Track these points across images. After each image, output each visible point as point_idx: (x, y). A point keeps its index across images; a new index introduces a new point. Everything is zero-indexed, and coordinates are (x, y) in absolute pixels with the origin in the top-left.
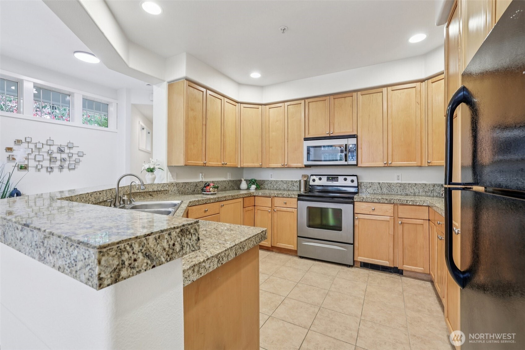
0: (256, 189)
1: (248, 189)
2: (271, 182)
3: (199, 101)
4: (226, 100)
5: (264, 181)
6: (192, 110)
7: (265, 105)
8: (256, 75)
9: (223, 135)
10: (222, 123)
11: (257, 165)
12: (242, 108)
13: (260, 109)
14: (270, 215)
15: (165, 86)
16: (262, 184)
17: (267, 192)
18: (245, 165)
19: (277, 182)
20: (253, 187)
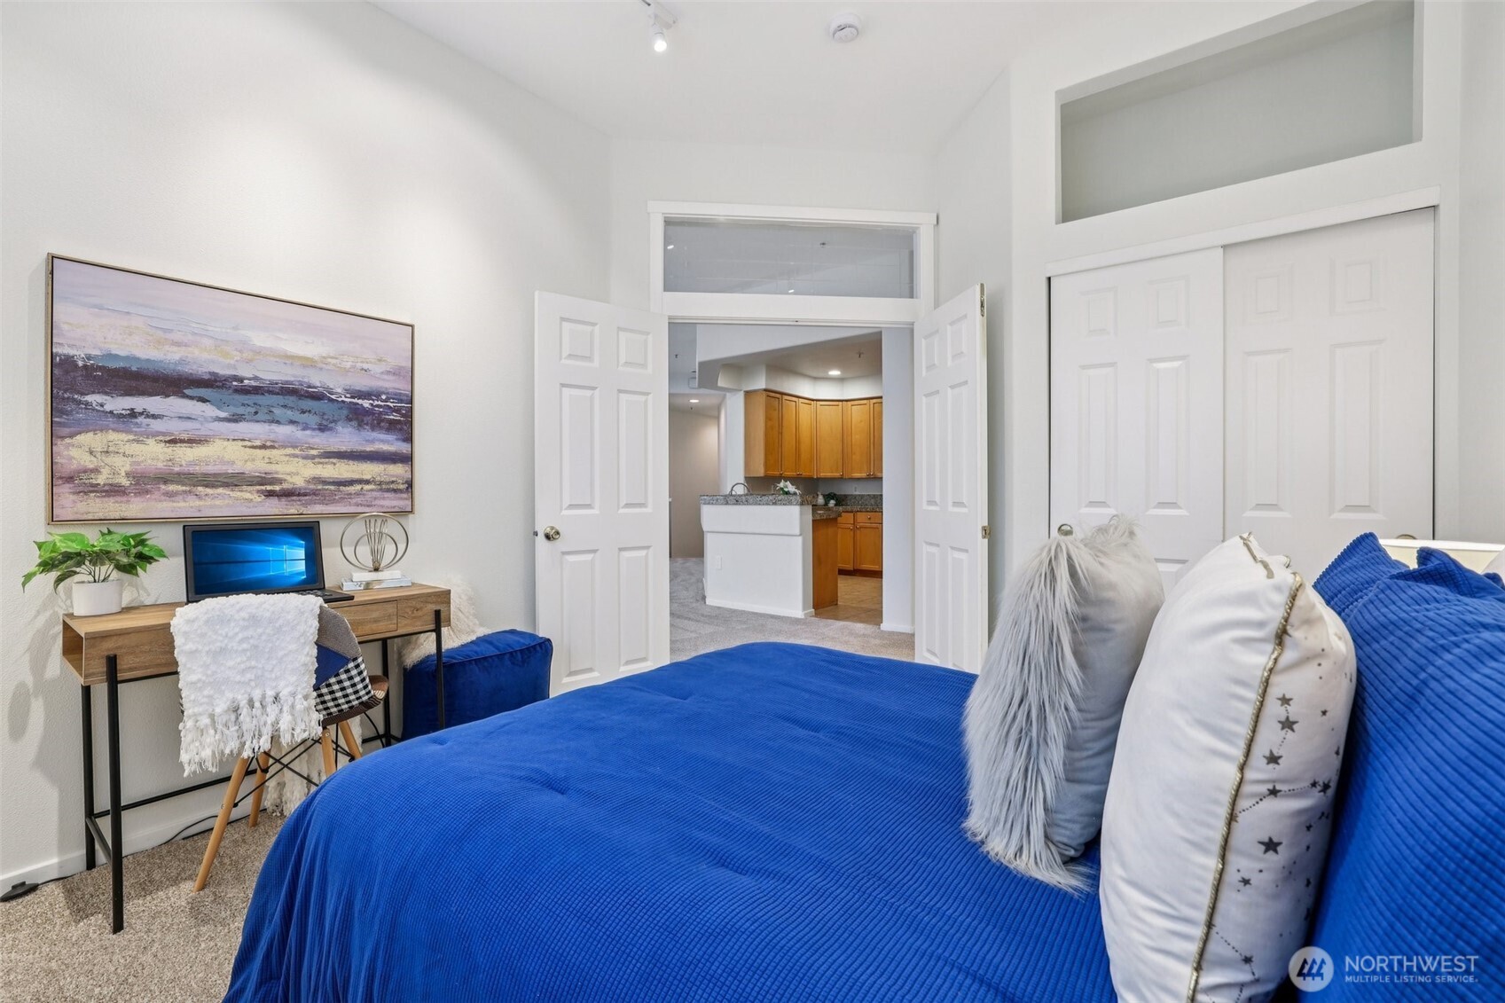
0: (836, 505)
1: (826, 504)
2: (855, 497)
3: (775, 410)
4: (801, 400)
5: (846, 496)
6: (770, 420)
7: (847, 401)
8: (835, 373)
9: (798, 441)
10: (797, 428)
11: (837, 475)
12: (818, 406)
13: (840, 406)
14: (852, 533)
15: (741, 396)
16: (843, 500)
17: (849, 508)
18: (822, 475)
19: (862, 496)
20: (832, 503)
